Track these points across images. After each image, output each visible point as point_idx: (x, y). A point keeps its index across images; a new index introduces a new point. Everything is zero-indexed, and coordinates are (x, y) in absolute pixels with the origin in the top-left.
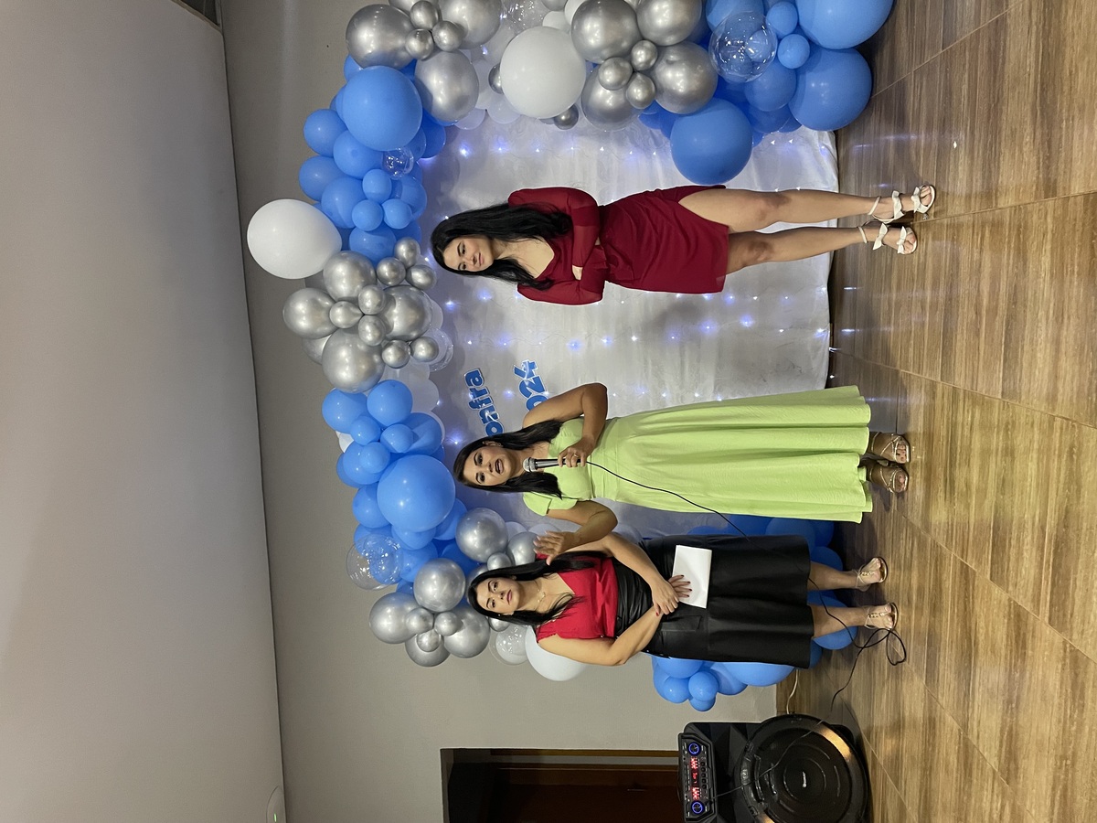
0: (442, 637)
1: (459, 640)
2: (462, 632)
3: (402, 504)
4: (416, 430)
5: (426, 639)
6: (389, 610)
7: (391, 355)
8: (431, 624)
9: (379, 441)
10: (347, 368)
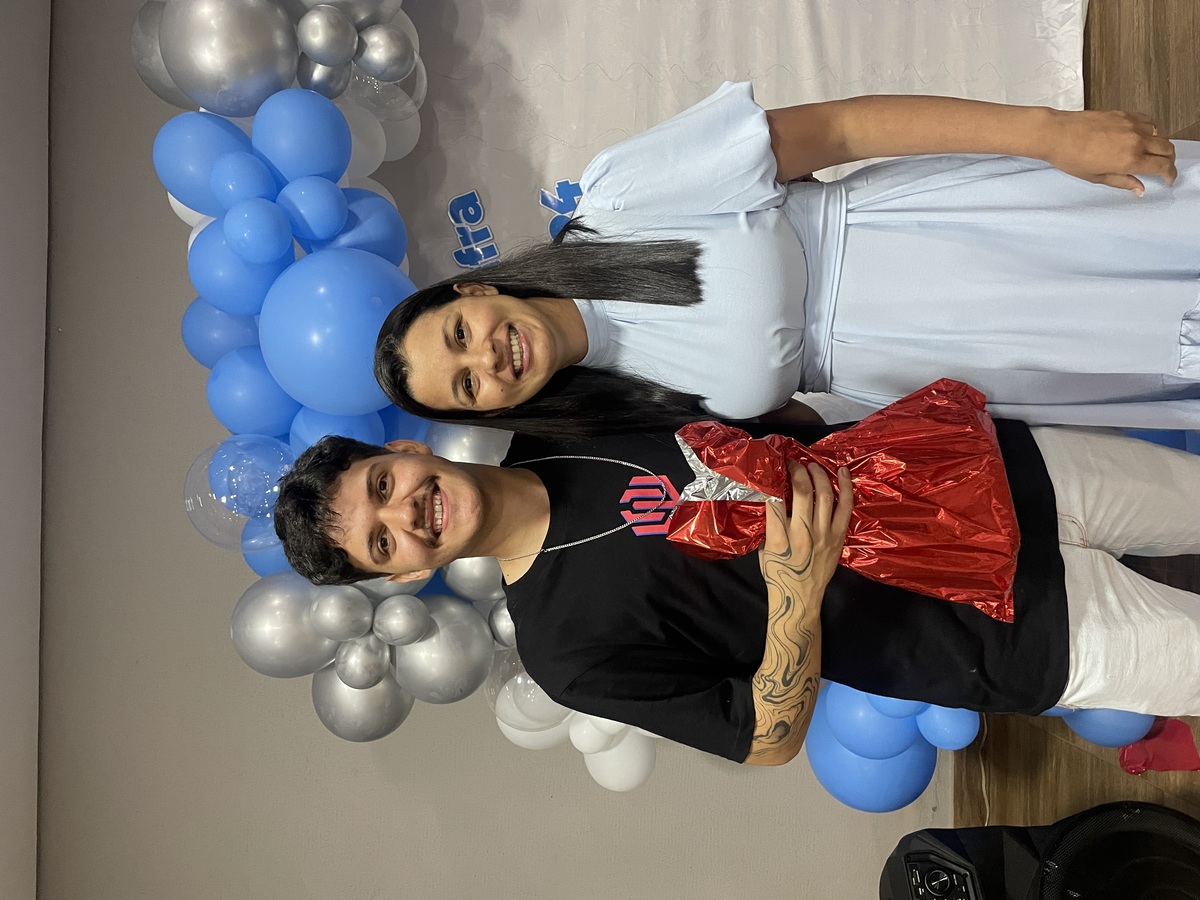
0: (392, 649)
1: (429, 658)
2: (434, 640)
3: (315, 338)
4: (355, 207)
5: (355, 660)
6: (276, 601)
7: (316, 31)
8: (367, 619)
9: (274, 201)
10: (215, 42)
